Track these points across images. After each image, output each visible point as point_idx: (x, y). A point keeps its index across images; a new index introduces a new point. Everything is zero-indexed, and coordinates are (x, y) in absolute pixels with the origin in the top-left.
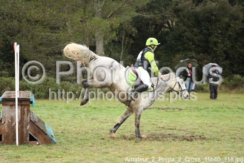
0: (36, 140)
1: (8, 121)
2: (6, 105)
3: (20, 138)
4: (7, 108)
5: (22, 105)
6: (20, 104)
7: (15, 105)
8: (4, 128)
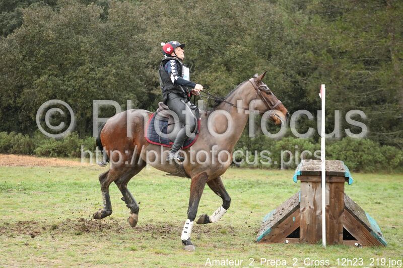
0: (354, 239)
1: (310, 207)
2: (307, 182)
3: (328, 235)
4: (308, 187)
5: (331, 183)
6: (328, 181)
7: (321, 182)
8: (303, 217)
